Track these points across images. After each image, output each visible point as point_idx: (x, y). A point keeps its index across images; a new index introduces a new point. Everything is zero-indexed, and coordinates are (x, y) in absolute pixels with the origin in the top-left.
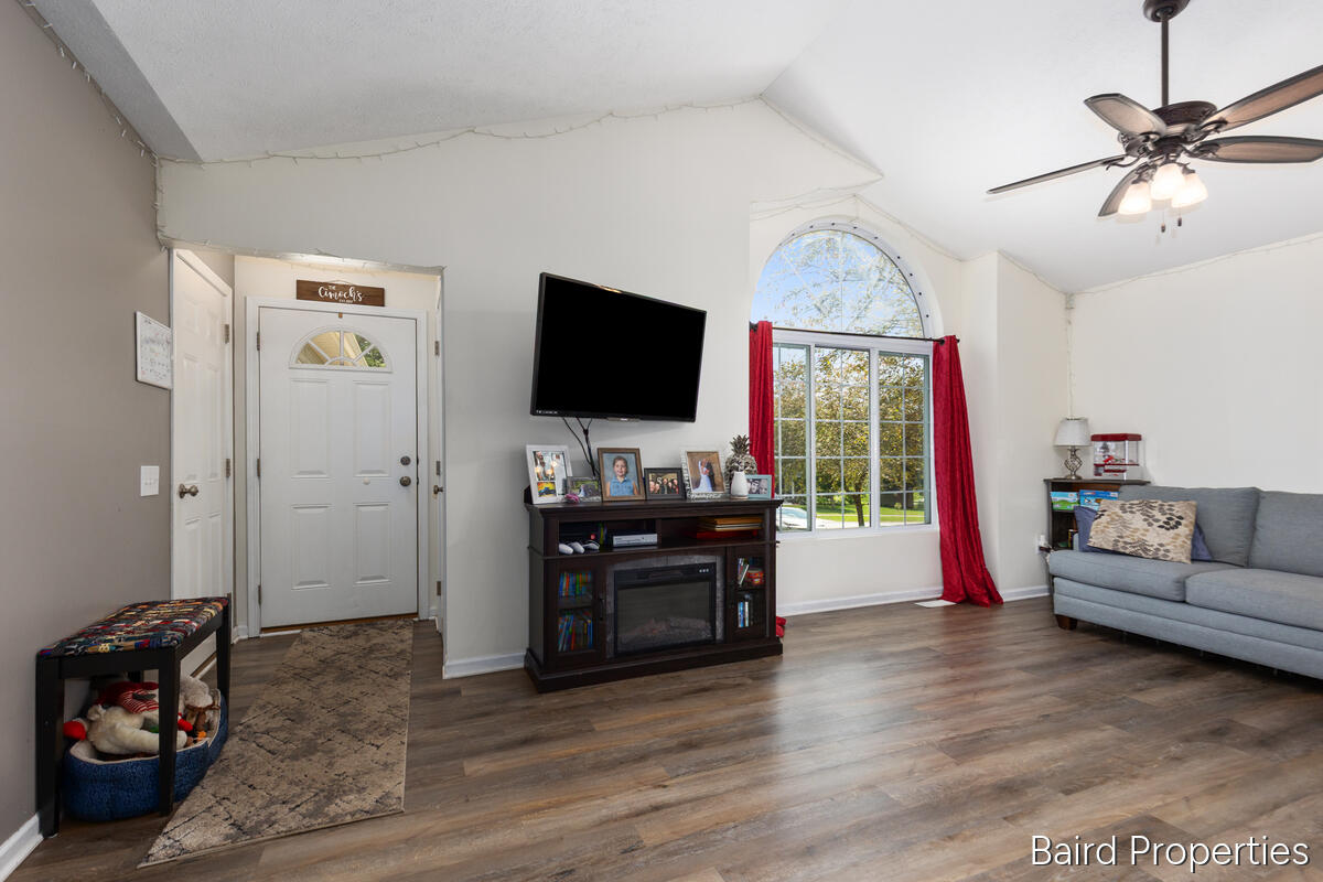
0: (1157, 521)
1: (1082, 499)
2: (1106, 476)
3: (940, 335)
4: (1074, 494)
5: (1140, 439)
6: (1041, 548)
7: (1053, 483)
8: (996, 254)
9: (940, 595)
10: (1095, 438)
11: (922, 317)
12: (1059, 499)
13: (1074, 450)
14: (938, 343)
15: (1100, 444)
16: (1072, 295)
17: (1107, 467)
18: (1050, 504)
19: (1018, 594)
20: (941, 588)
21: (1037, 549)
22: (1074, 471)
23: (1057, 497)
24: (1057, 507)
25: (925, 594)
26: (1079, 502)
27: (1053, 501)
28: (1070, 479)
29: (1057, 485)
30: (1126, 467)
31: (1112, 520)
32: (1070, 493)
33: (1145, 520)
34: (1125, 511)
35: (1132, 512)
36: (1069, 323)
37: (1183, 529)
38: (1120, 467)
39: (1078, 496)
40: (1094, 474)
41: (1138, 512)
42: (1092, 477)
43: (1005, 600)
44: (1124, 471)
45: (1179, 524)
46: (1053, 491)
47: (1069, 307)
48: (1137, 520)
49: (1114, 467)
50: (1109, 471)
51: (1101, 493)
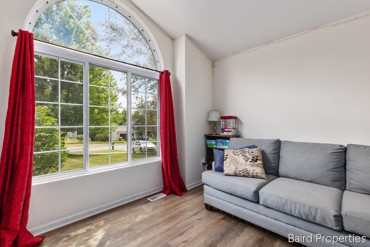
0: (249, 159)
2: (225, 133)
3: (162, 70)
4: (214, 141)
5: (237, 119)
6: (203, 164)
7: (207, 136)
10: (222, 118)
11: (155, 62)
12: (209, 143)
13: (215, 122)
14: (162, 73)
15: (224, 120)
16: (214, 61)
17: (226, 130)
19: (194, 185)
20: (163, 186)
22: (215, 131)
23: (209, 142)
24: (209, 146)
26: (216, 144)
27: (207, 144)
28: (214, 135)
29: (209, 137)
30: (231, 130)
31: (232, 160)
32: (213, 141)
33: (244, 159)
34: (235, 155)
35: (238, 155)
36: (213, 72)
37: (259, 162)
38: (229, 130)
39: (216, 142)
40: (222, 133)
41: (240, 155)
42: (221, 134)
43: (188, 189)
44: (231, 131)
45: (257, 160)
46: (207, 139)
47: (213, 66)
48: (241, 159)
49: (228, 130)
50: (226, 131)
51: (224, 141)
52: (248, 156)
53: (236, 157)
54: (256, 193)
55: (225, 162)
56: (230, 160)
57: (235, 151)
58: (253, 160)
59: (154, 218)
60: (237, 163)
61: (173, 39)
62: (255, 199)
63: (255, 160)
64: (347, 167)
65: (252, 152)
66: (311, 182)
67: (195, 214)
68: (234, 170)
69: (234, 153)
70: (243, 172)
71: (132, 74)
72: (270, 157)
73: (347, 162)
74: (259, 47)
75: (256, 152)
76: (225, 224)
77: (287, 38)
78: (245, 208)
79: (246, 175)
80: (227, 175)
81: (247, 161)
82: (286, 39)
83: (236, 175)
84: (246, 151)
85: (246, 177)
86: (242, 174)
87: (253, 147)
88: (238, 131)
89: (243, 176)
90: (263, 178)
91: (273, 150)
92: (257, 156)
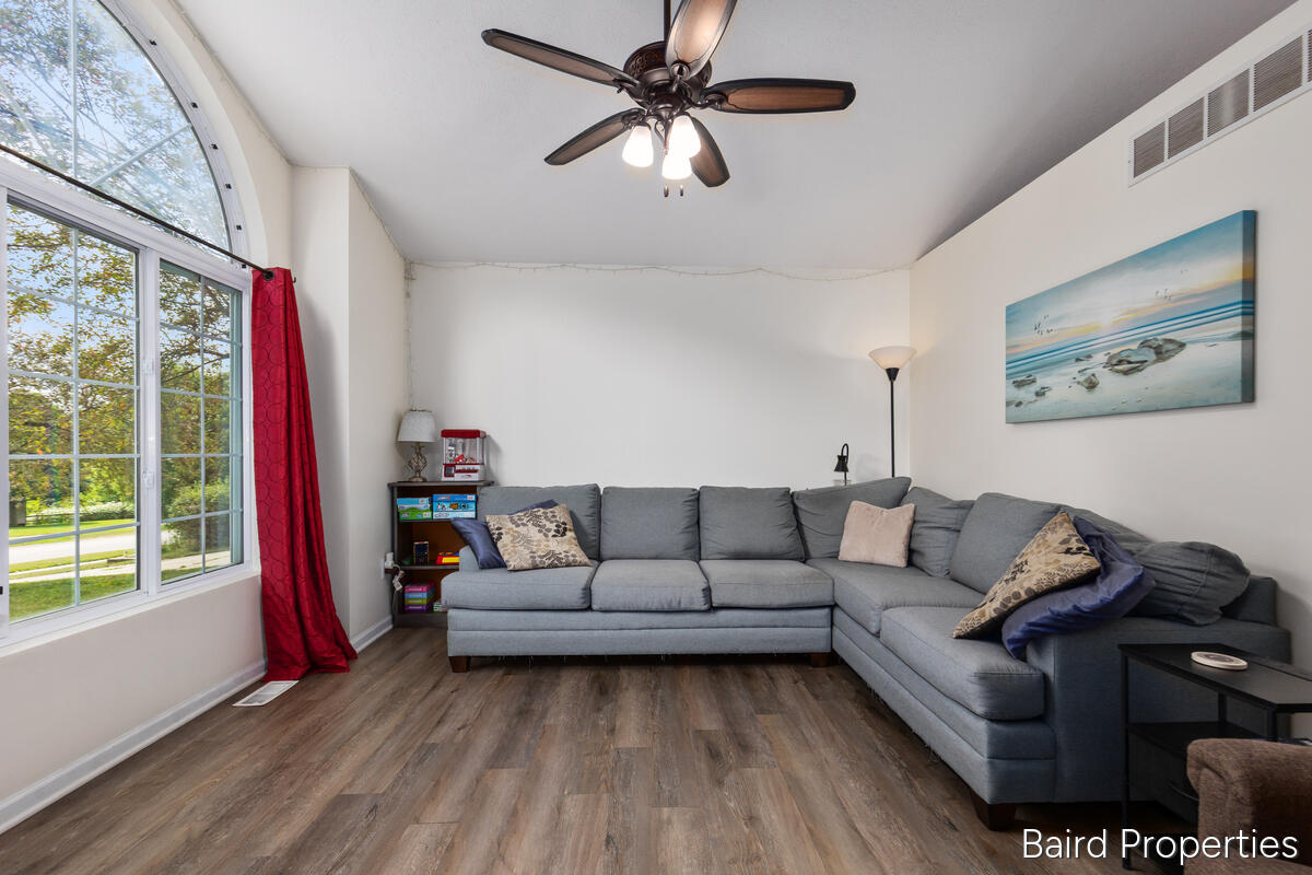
0: (550, 530)
1: (435, 504)
2: (458, 478)
4: (426, 500)
5: (484, 437)
6: (387, 571)
7: (397, 488)
8: (348, 171)
9: (262, 674)
10: (447, 434)
12: (406, 506)
13: (419, 447)
14: (262, 274)
15: (452, 441)
16: (412, 263)
17: (458, 467)
18: (394, 512)
19: (376, 631)
21: (383, 571)
22: (418, 472)
23: (405, 504)
24: (404, 516)
25: (241, 680)
26: (432, 509)
27: (400, 510)
28: (418, 482)
29: (401, 490)
30: (477, 467)
31: (514, 538)
32: (420, 499)
33: (540, 531)
34: (518, 526)
35: (524, 525)
36: (408, 295)
37: (570, 534)
38: (471, 467)
39: (431, 502)
40: (446, 476)
41: (530, 524)
42: (444, 479)
43: (358, 650)
44: (475, 471)
45: (565, 529)
46: (399, 497)
47: (409, 276)
48: (532, 532)
49: (466, 467)
50: (459, 471)
51: (457, 497)
52: (548, 525)
53: (522, 529)
54: (588, 591)
55: (499, 544)
56: (511, 539)
57: (515, 517)
58: (557, 531)
59: (324, 728)
60: (529, 542)
61: (293, 164)
62: (585, 602)
63: (560, 531)
64: (701, 524)
65: (554, 516)
66: (656, 558)
67: (434, 687)
68: (528, 557)
69: (512, 521)
70: (549, 559)
71: (161, 259)
72: (585, 522)
73: (702, 515)
74: (545, 265)
75: (560, 514)
76: (518, 680)
77: (604, 267)
78: (563, 630)
79: (556, 563)
80: (515, 571)
81: (546, 536)
82: (600, 269)
83: (535, 568)
84: (539, 514)
85: (557, 567)
86: (548, 562)
87: (550, 504)
88: (487, 471)
89: (549, 567)
90: (586, 565)
91: (591, 507)
92: (564, 523)
